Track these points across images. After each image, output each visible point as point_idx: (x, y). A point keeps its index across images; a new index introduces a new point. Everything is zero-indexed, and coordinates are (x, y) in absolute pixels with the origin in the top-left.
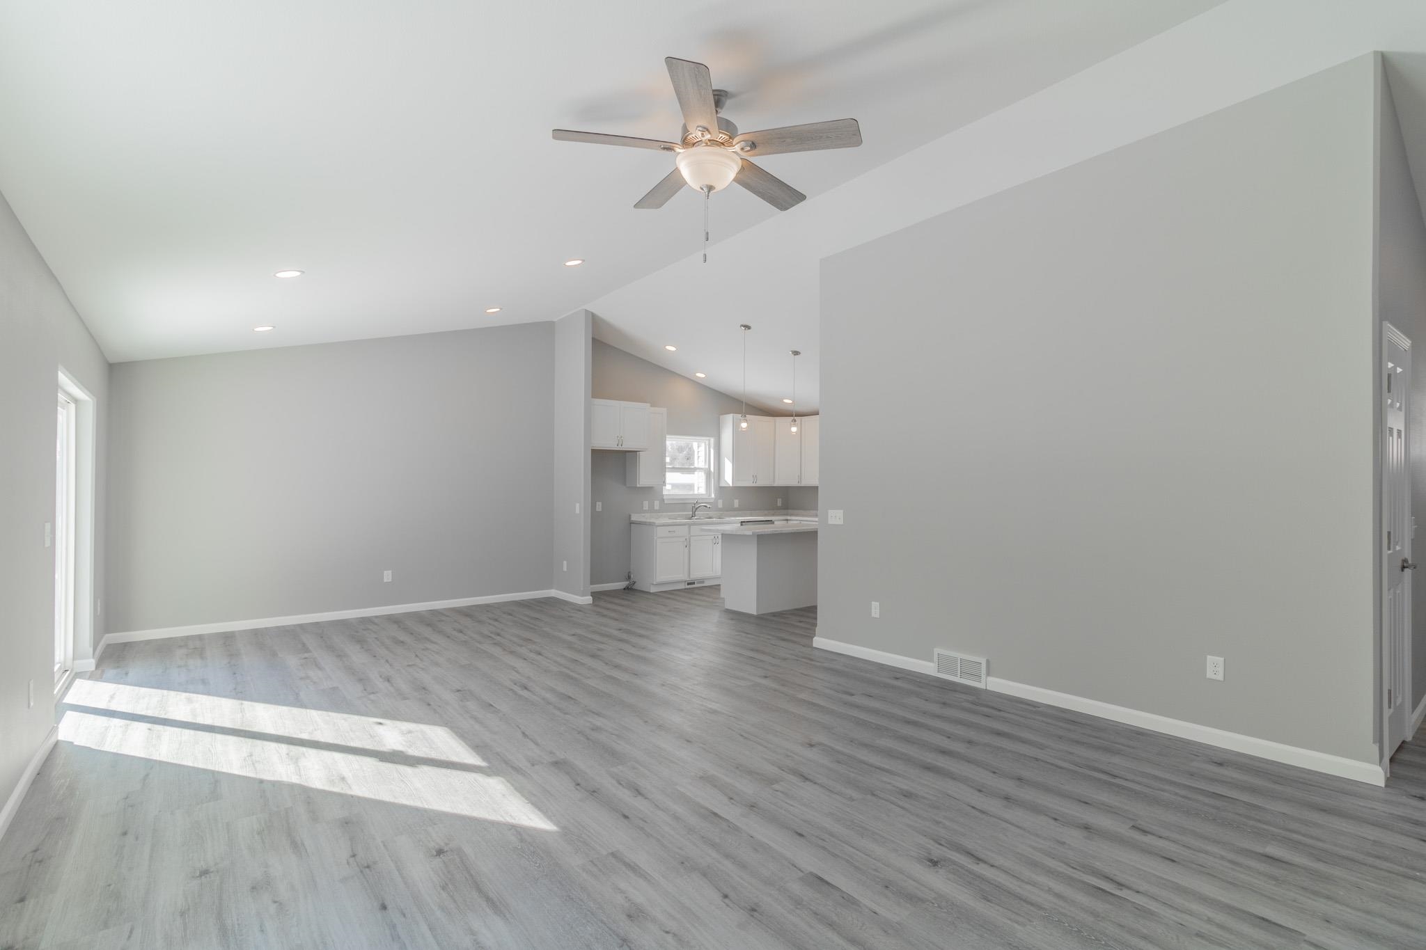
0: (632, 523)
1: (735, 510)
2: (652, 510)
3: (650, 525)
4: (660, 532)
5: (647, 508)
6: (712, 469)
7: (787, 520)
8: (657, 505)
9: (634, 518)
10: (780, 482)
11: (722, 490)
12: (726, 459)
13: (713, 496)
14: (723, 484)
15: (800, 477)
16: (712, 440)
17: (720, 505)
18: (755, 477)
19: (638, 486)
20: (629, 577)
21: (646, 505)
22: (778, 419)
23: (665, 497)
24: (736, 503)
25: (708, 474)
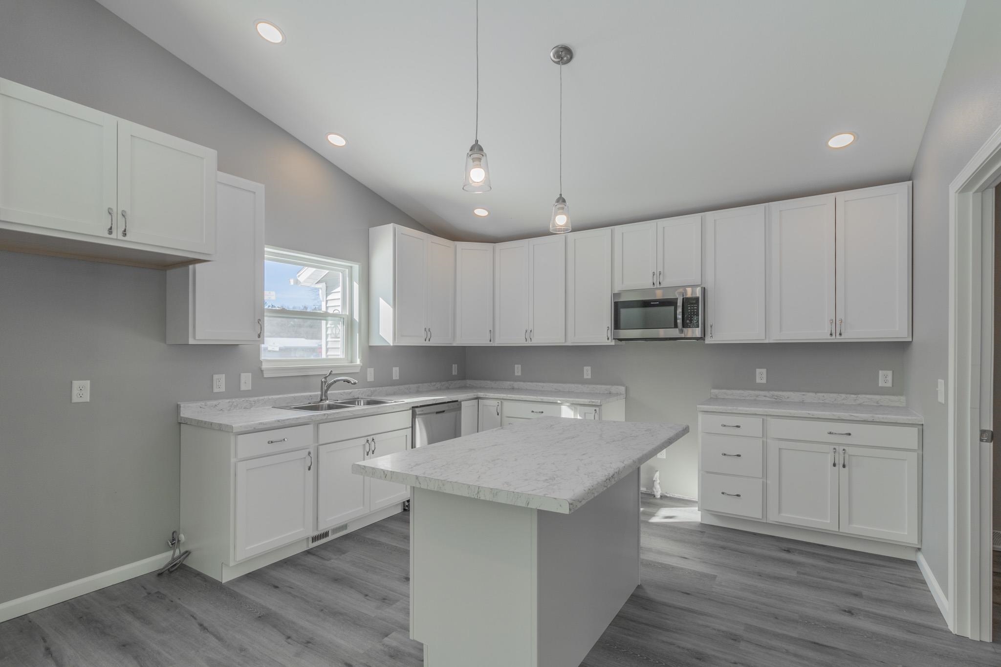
0: (180, 423)
1: (393, 383)
2: (234, 392)
3: (220, 430)
4: (245, 446)
5: (223, 389)
6: (356, 317)
7: (478, 398)
8: (246, 381)
9: (189, 411)
10: (462, 340)
11: (374, 353)
12: (381, 301)
13: (358, 362)
14: (375, 342)
15: (492, 332)
16: (356, 267)
17: (370, 377)
18: (427, 330)
19: (191, 341)
20: (174, 541)
21: (220, 383)
22: (460, 245)
23: (264, 366)
24: (396, 373)
25: (350, 325)
